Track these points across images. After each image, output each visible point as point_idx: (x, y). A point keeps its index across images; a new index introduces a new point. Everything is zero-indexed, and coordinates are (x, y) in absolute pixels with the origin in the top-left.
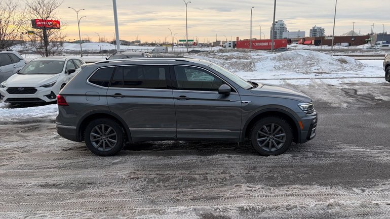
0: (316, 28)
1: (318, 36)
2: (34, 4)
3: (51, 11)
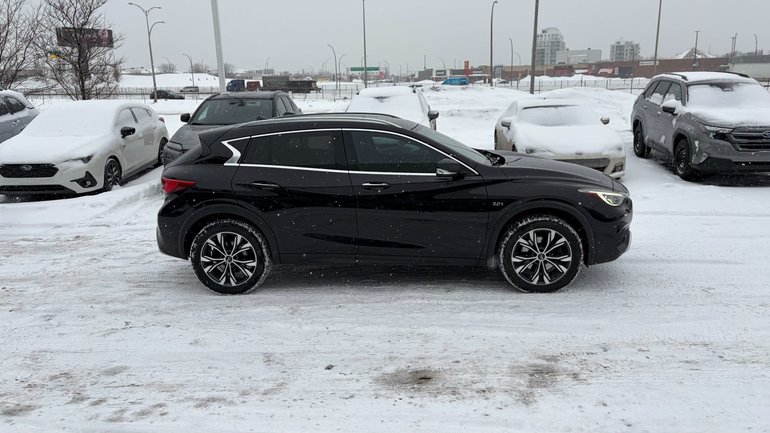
0: (622, 44)
1: (627, 58)
3: (91, 12)
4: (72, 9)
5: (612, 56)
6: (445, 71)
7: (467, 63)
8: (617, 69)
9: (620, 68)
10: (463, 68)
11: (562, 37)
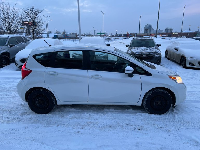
0: (168, 28)
1: (169, 32)
2: (27, 11)
3: (36, 15)
4: (32, 14)
5: (165, 31)
6: (122, 35)
7: (128, 33)
8: (167, 35)
9: (168, 35)
10: (127, 34)
11: (152, 26)
